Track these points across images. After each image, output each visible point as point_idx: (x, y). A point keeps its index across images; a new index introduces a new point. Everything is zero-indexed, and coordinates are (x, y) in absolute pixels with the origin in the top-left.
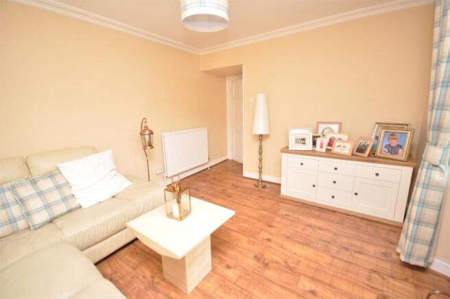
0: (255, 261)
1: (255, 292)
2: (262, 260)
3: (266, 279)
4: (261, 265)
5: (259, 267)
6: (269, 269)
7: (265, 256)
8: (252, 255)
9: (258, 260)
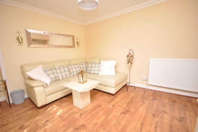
0: (81, 124)
1: (64, 122)
2: (81, 128)
3: (69, 127)
4: (77, 127)
5: (77, 126)
6: (74, 130)
7: (83, 130)
8: (85, 124)
9: (82, 126)
